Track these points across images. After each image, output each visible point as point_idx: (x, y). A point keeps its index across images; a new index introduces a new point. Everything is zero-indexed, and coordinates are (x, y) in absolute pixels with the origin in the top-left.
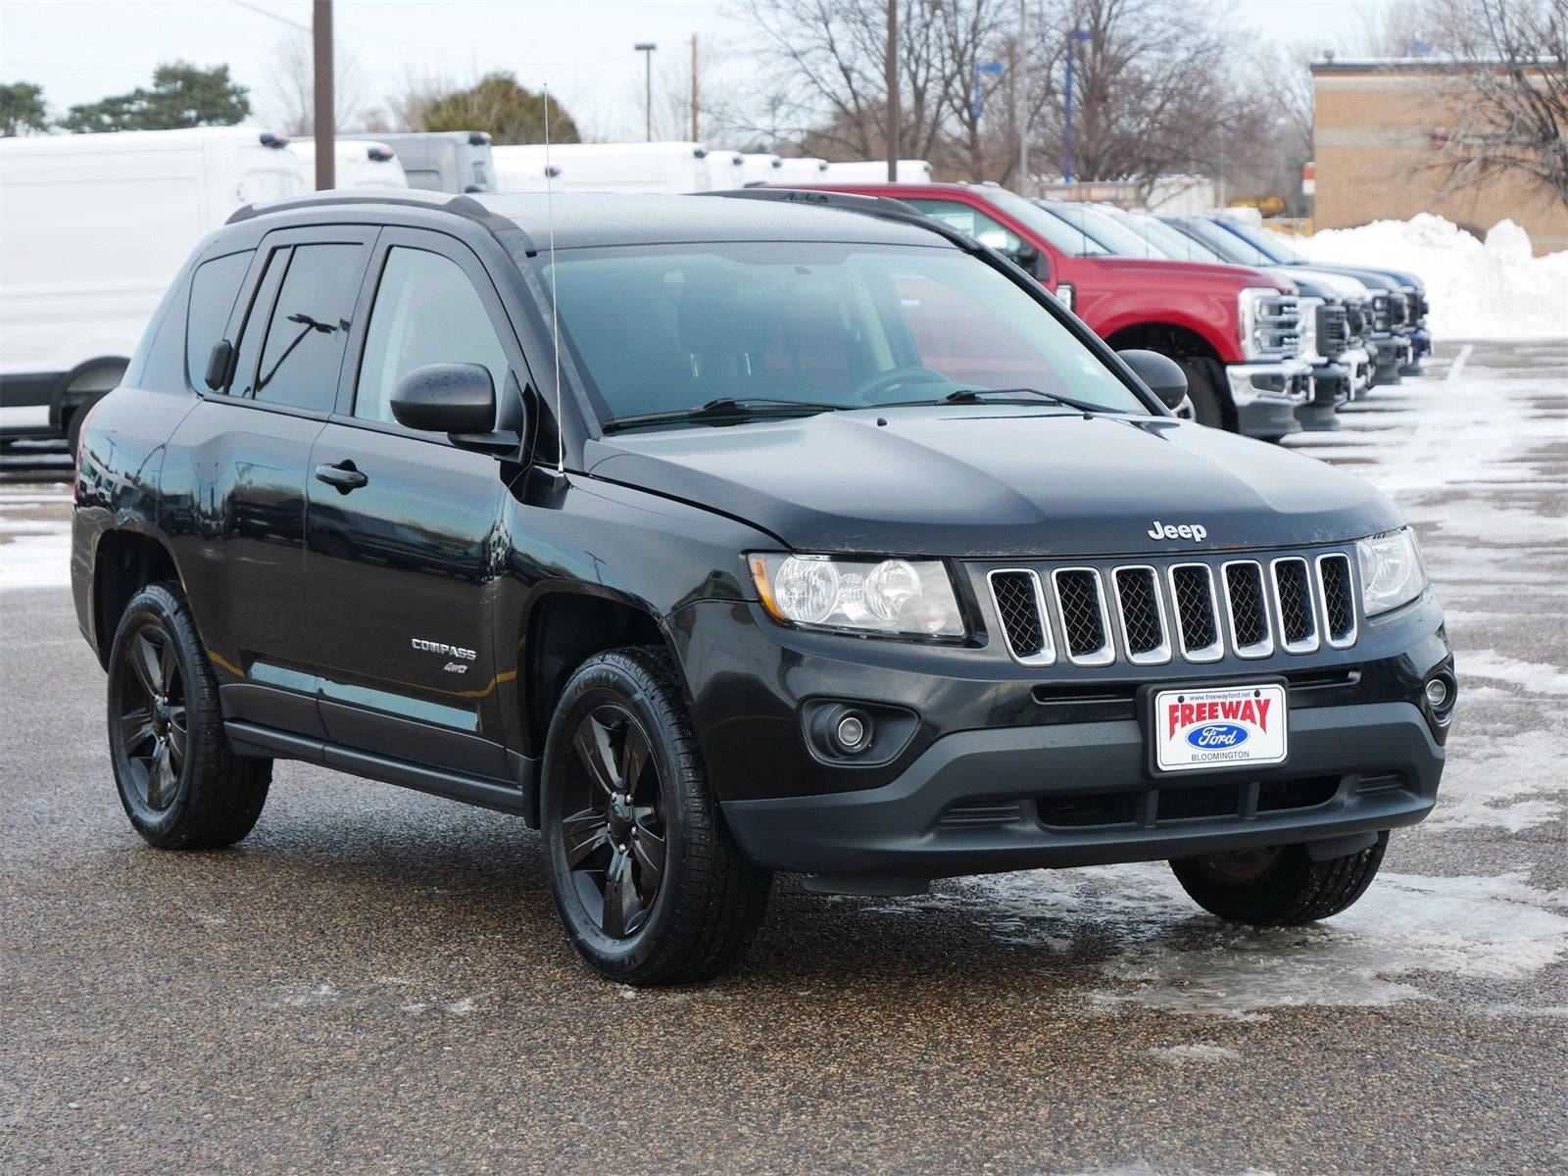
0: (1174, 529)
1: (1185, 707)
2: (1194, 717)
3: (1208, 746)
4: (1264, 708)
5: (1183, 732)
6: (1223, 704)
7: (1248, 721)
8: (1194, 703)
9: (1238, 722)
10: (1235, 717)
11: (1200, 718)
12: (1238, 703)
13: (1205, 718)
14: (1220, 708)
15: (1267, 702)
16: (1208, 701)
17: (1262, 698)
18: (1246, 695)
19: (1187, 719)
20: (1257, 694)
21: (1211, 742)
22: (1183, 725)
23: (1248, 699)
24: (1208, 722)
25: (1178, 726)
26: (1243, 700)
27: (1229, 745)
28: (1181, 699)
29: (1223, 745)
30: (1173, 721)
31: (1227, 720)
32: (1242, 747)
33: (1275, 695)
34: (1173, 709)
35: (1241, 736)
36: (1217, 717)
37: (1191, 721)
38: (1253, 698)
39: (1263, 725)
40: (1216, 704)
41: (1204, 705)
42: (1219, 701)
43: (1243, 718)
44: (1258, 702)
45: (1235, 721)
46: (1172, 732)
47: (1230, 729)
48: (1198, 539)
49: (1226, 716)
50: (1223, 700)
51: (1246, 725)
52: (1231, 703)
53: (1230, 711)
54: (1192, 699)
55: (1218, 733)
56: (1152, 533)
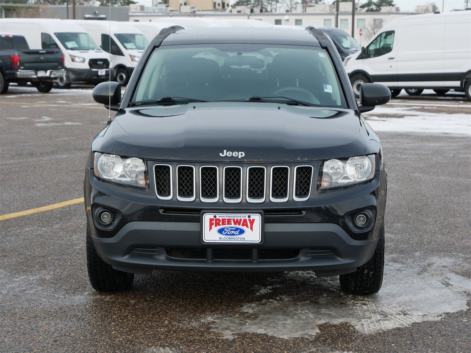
0: (231, 153)
1: (217, 220)
2: (221, 223)
3: (227, 234)
4: (252, 222)
5: (215, 229)
6: (234, 220)
7: (245, 227)
8: (221, 218)
9: (240, 227)
10: (239, 224)
11: (223, 224)
12: (241, 220)
13: (226, 224)
14: (232, 221)
15: (254, 220)
16: (227, 218)
17: (251, 218)
18: (244, 217)
19: (217, 224)
20: (249, 217)
21: (228, 233)
22: (216, 226)
23: (245, 218)
24: (227, 226)
25: (213, 226)
26: (243, 219)
27: (236, 235)
28: (215, 217)
29: (233, 234)
30: (211, 224)
31: (235, 226)
32: (242, 236)
33: (257, 218)
34: (211, 220)
35: (242, 232)
36: (231, 224)
37: (219, 225)
38: (247, 218)
39: (252, 229)
40: (231, 219)
41: (225, 219)
42: (232, 218)
43: (243, 225)
44: (250, 220)
45: (239, 226)
46: (211, 228)
47: (237, 229)
48: (240, 157)
49: (235, 224)
50: (234, 218)
51: (244, 228)
52: (237, 220)
53: (237, 222)
54: (220, 217)
55: (231, 230)
56: (221, 154)
